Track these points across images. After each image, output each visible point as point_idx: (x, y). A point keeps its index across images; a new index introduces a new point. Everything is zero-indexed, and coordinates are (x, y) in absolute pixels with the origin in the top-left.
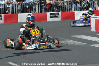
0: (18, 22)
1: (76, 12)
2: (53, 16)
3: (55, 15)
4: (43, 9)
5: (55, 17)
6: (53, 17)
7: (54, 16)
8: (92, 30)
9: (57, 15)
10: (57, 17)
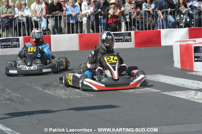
1: (163, 32)
2: (119, 39)
3: (122, 37)
4: (102, 26)
5: (124, 41)
6: (119, 41)
7: (121, 39)
9: (127, 37)
10: (127, 41)
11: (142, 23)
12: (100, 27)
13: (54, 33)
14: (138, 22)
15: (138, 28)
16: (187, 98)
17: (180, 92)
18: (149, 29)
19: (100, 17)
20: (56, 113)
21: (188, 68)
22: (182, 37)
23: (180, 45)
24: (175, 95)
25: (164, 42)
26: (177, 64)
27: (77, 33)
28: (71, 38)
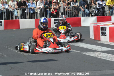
0: (19, 28)
1: (83, 18)
4: (48, 15)
8: (90, 38)
11: (71, 13)
12: (47, 15)
13: (21, 18)
14: (69, 13)
15: (69, 16)
16: (95, 56)
17: (91, 53)
18: (75, 17)
19: (47, 9)
20: (21, 63)
21: (97, 39)
22: (93, 21)
23: (94, 26)
24: (88, 54)
25: (83, 24)
26: (92, 37)
27: (34, 18)
28: (31, 21)
